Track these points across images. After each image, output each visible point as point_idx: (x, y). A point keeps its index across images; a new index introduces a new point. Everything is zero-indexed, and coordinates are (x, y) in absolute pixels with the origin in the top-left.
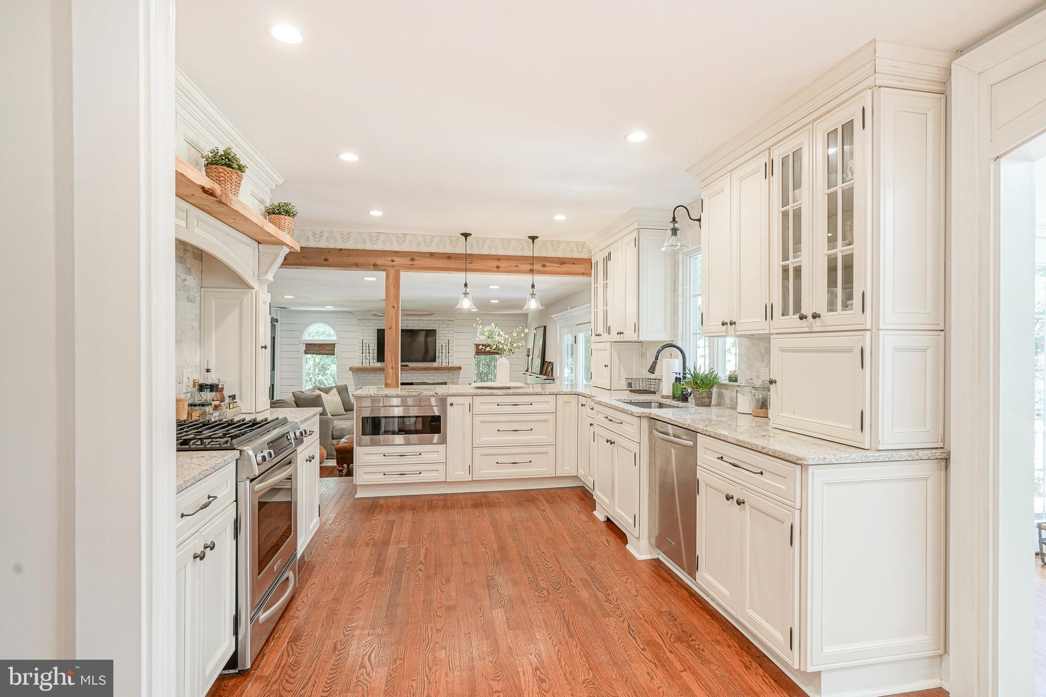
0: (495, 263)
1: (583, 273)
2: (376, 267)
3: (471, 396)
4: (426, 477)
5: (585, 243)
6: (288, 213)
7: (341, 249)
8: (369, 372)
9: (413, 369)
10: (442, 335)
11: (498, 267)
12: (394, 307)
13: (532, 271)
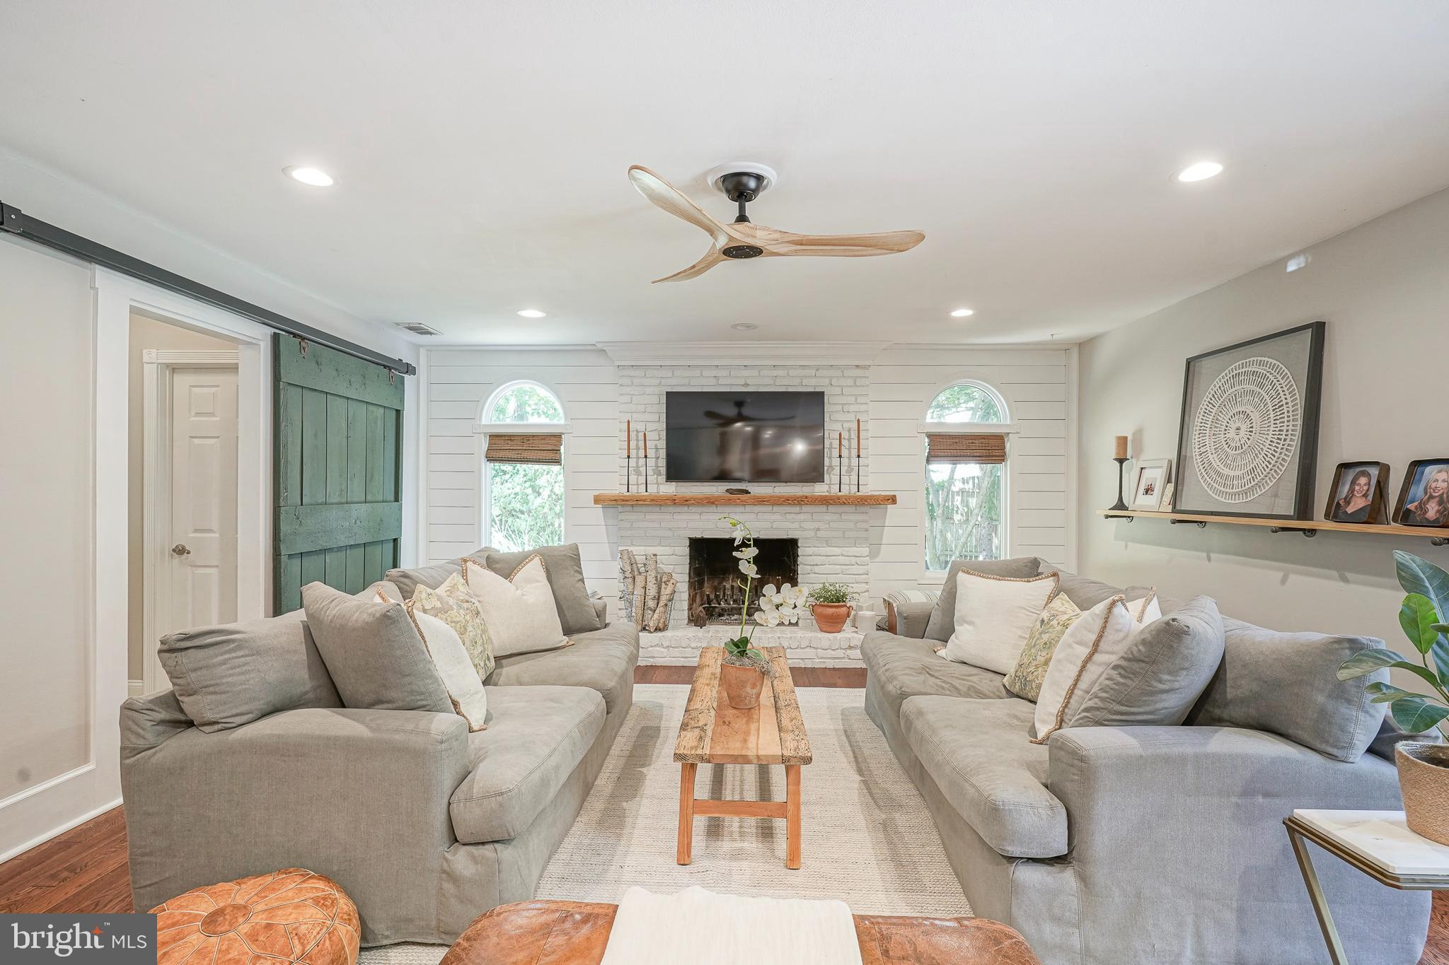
8: (644, 509)
9: (761, 501)
10: (839, 408)
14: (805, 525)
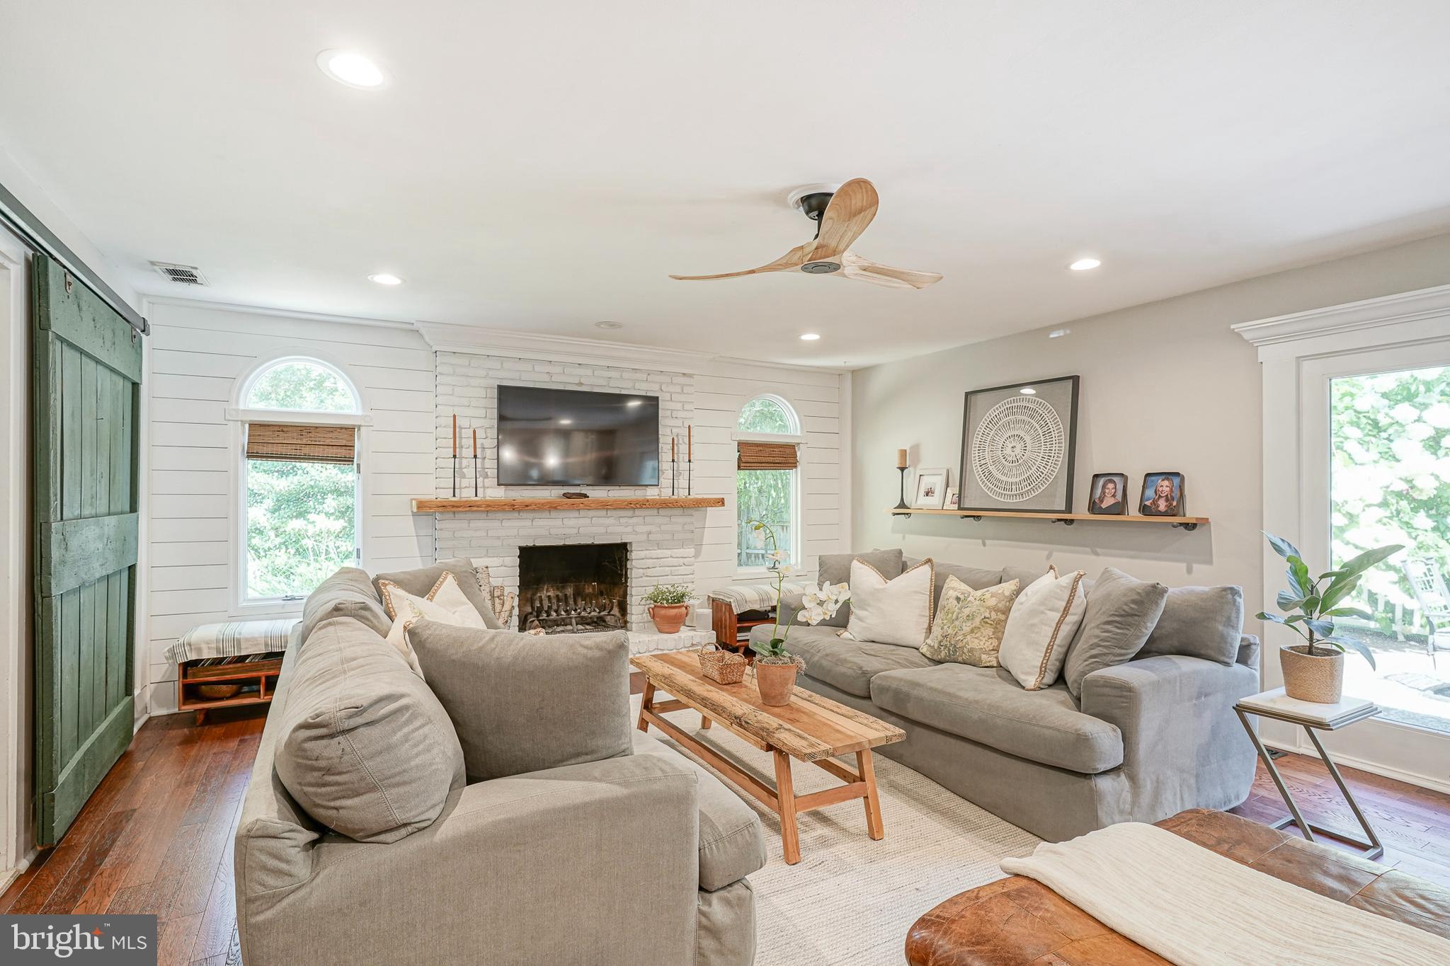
10: (669, 412)
14: (639, 529)
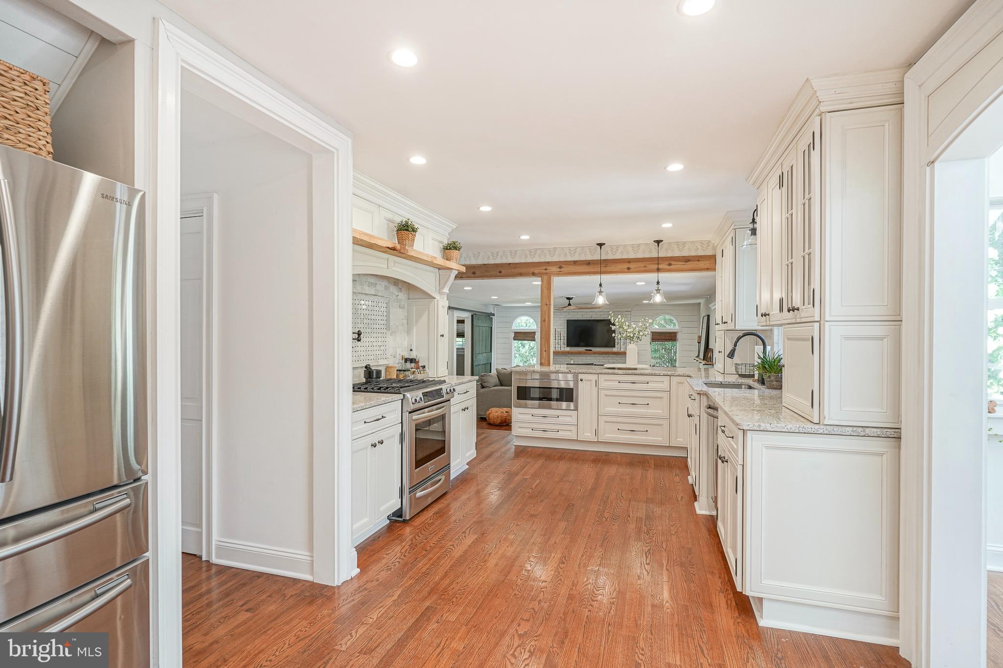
0: (626, 266)
1: (707, 269)
2: (534, 274)
3: (597, 374)
4: (562, 435)
5: (710, 242)
6: (455, 248)
7: (510, 264)
8: (560, 355)
9: (595, 353)
11: (629, 269)
12: (547, 305)
13: (658, 270)
